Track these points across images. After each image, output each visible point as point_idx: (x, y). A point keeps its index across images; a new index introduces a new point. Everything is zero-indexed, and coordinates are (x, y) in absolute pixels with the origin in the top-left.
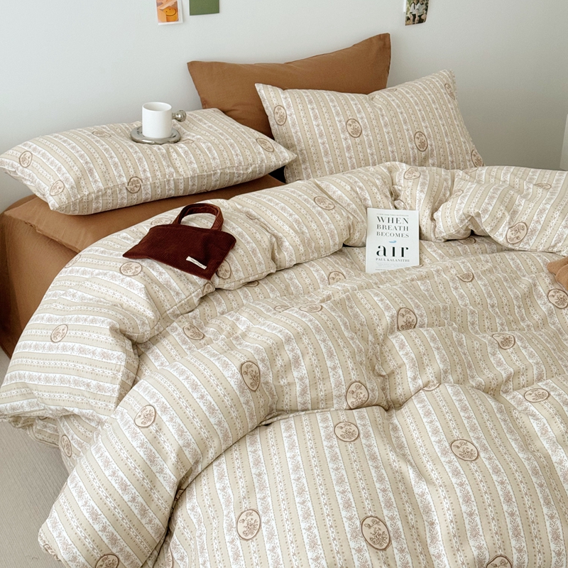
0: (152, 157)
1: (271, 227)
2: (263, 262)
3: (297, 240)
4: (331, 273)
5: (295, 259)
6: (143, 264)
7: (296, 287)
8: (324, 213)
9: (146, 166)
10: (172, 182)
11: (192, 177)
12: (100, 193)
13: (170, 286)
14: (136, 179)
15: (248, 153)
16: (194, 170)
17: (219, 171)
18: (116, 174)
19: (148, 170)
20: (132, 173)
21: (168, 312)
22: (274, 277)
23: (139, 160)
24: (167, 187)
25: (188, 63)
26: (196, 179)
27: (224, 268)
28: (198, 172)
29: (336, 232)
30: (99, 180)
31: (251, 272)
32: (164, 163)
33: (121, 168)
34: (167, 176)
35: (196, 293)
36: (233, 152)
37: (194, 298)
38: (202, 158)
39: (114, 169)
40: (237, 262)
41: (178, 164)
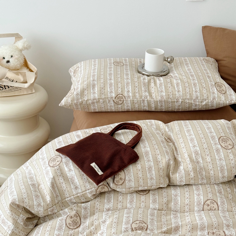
0: (137, 83)
1: (178, 152)
2: (155, 178)
3: (190, 167)
4: (208, 200)
5: (184, 181)
6: (64, 160)
7: (176, 204)
8: (221, 150)
9: (130, 89)
10: (146, 102)
11: (160, 101)
12: (95, 101)
13: (73, 181)
14: (121, 96)
15: (204, 91)
16: (162, 97)
17: (180, 100)
18: (109, 90)
19: (131, 91)
20: (120, 91)
21: (66, 199)
22: (164, 190)
23: (127, 84)
24: (142, 104)
25: (202, 27)
26: (163, 103)
27: (120, 176)
28: (165, 98)
29: (226, 168)
30: (97, 93)
31: (142, 183)
32: (143, 89)
33: (113, 87)
34: (143, 97)
35: (90, 190)
36: (194, 89)
37: (88, 194)
38: (170, 90)
39: (108, 87)
40: (132, 174)
41: (153, 90)
